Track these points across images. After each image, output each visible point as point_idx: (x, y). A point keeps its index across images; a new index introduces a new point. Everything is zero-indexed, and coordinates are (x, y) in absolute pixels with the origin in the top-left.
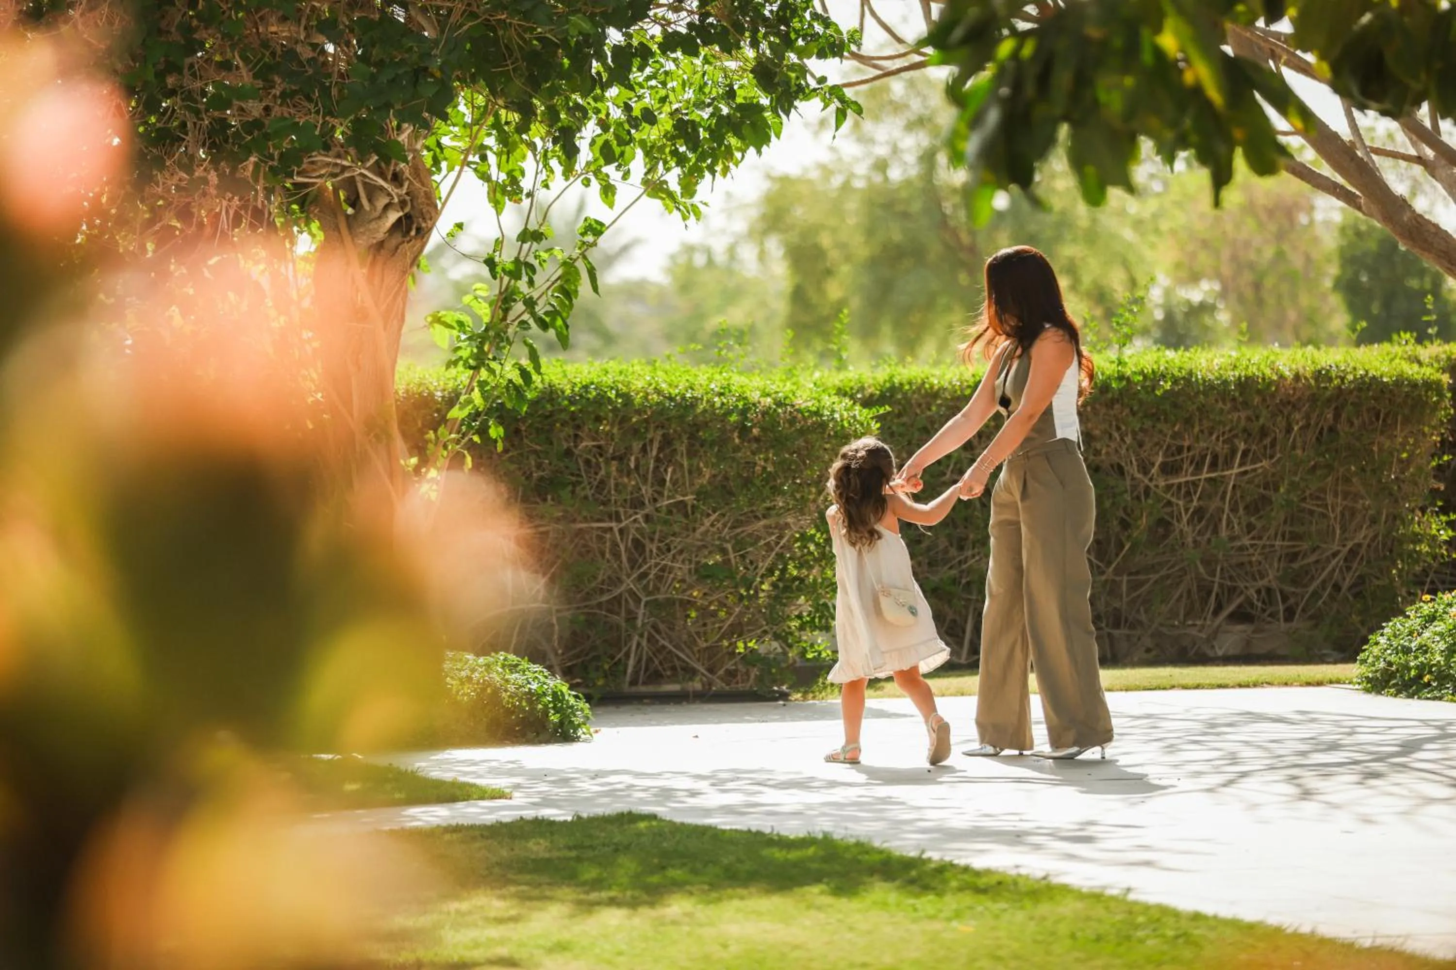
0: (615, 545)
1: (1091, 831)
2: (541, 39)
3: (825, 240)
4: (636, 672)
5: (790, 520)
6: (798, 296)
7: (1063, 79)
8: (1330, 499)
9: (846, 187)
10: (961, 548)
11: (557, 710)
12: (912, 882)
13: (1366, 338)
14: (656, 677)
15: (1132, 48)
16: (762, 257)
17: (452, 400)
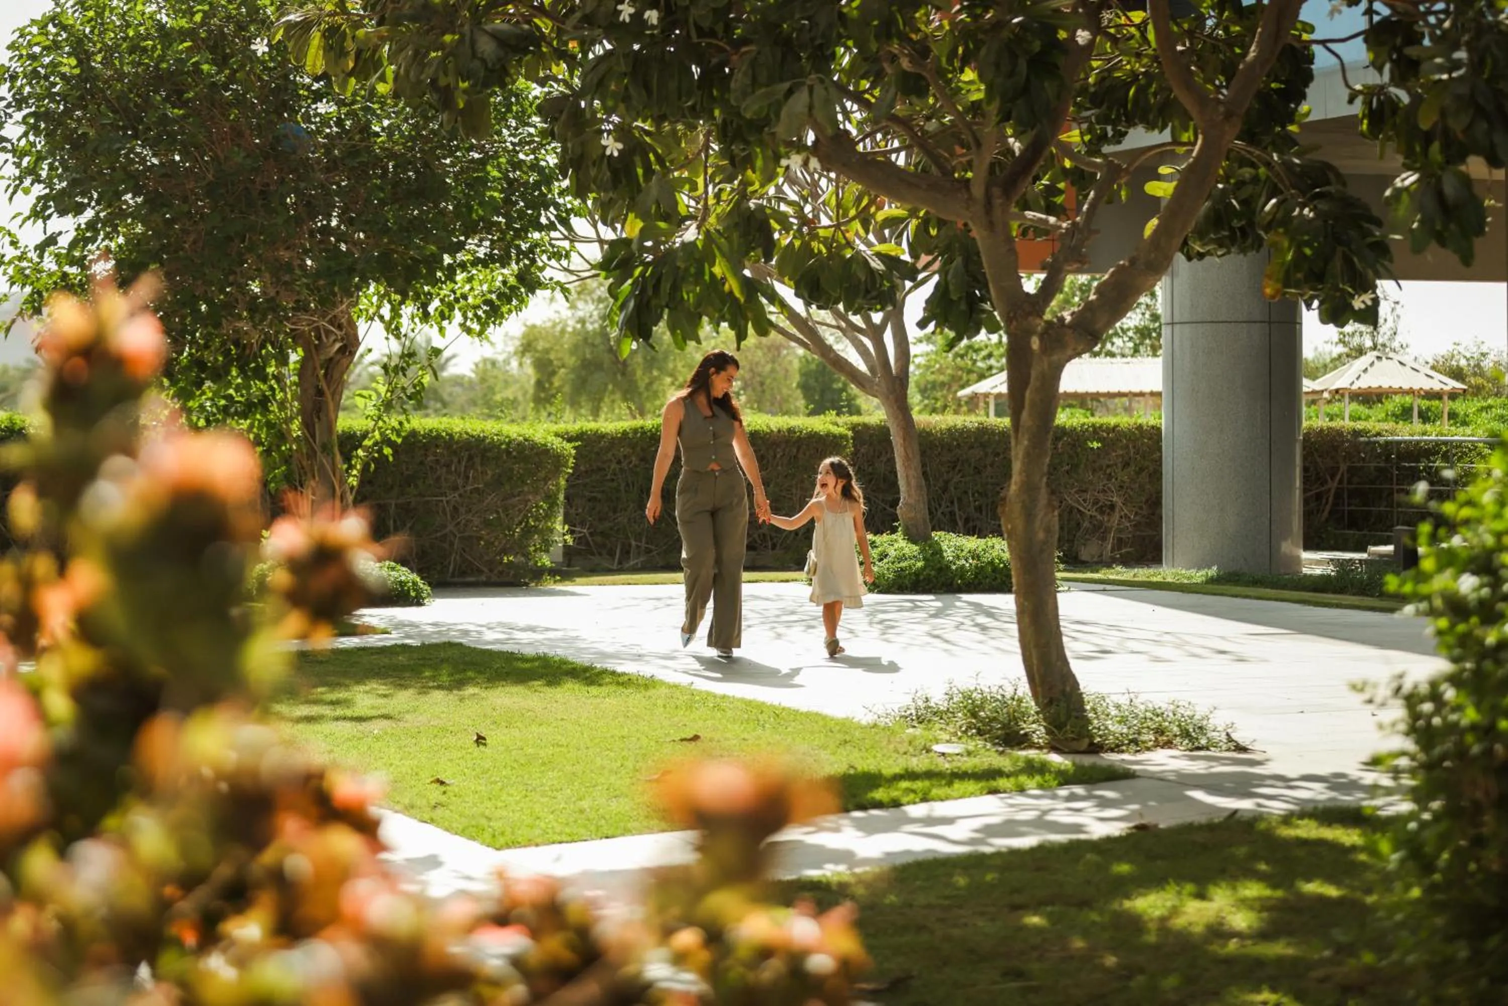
0: (444, 509)
1: (676, 654)
2: (412, 258)
3: (552, 356)
4: (454, 570)
5: (530, 497)
6: (539, 384)
7: (666, 287)
8: (794, 491)
9: (563, 331)
10: (615, 512)
11: (414, 590)
12: (586, 678)
13: (812, 413)
14: (463, 574)
15: (700, 273)
16: (521, 365)
17: (365, 435)
